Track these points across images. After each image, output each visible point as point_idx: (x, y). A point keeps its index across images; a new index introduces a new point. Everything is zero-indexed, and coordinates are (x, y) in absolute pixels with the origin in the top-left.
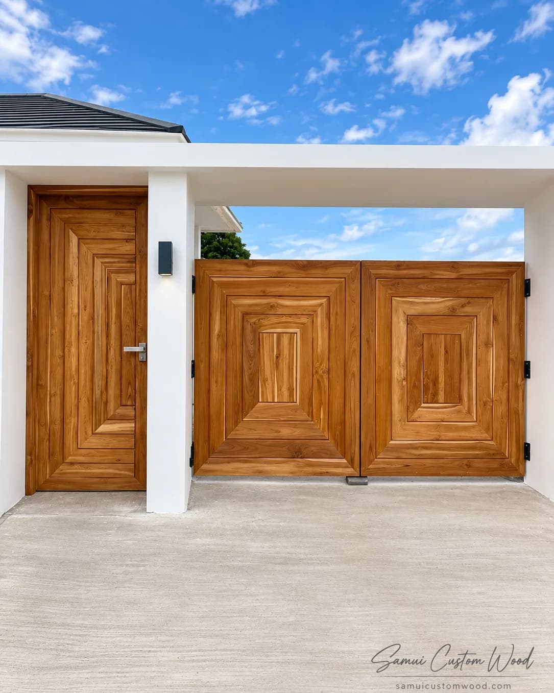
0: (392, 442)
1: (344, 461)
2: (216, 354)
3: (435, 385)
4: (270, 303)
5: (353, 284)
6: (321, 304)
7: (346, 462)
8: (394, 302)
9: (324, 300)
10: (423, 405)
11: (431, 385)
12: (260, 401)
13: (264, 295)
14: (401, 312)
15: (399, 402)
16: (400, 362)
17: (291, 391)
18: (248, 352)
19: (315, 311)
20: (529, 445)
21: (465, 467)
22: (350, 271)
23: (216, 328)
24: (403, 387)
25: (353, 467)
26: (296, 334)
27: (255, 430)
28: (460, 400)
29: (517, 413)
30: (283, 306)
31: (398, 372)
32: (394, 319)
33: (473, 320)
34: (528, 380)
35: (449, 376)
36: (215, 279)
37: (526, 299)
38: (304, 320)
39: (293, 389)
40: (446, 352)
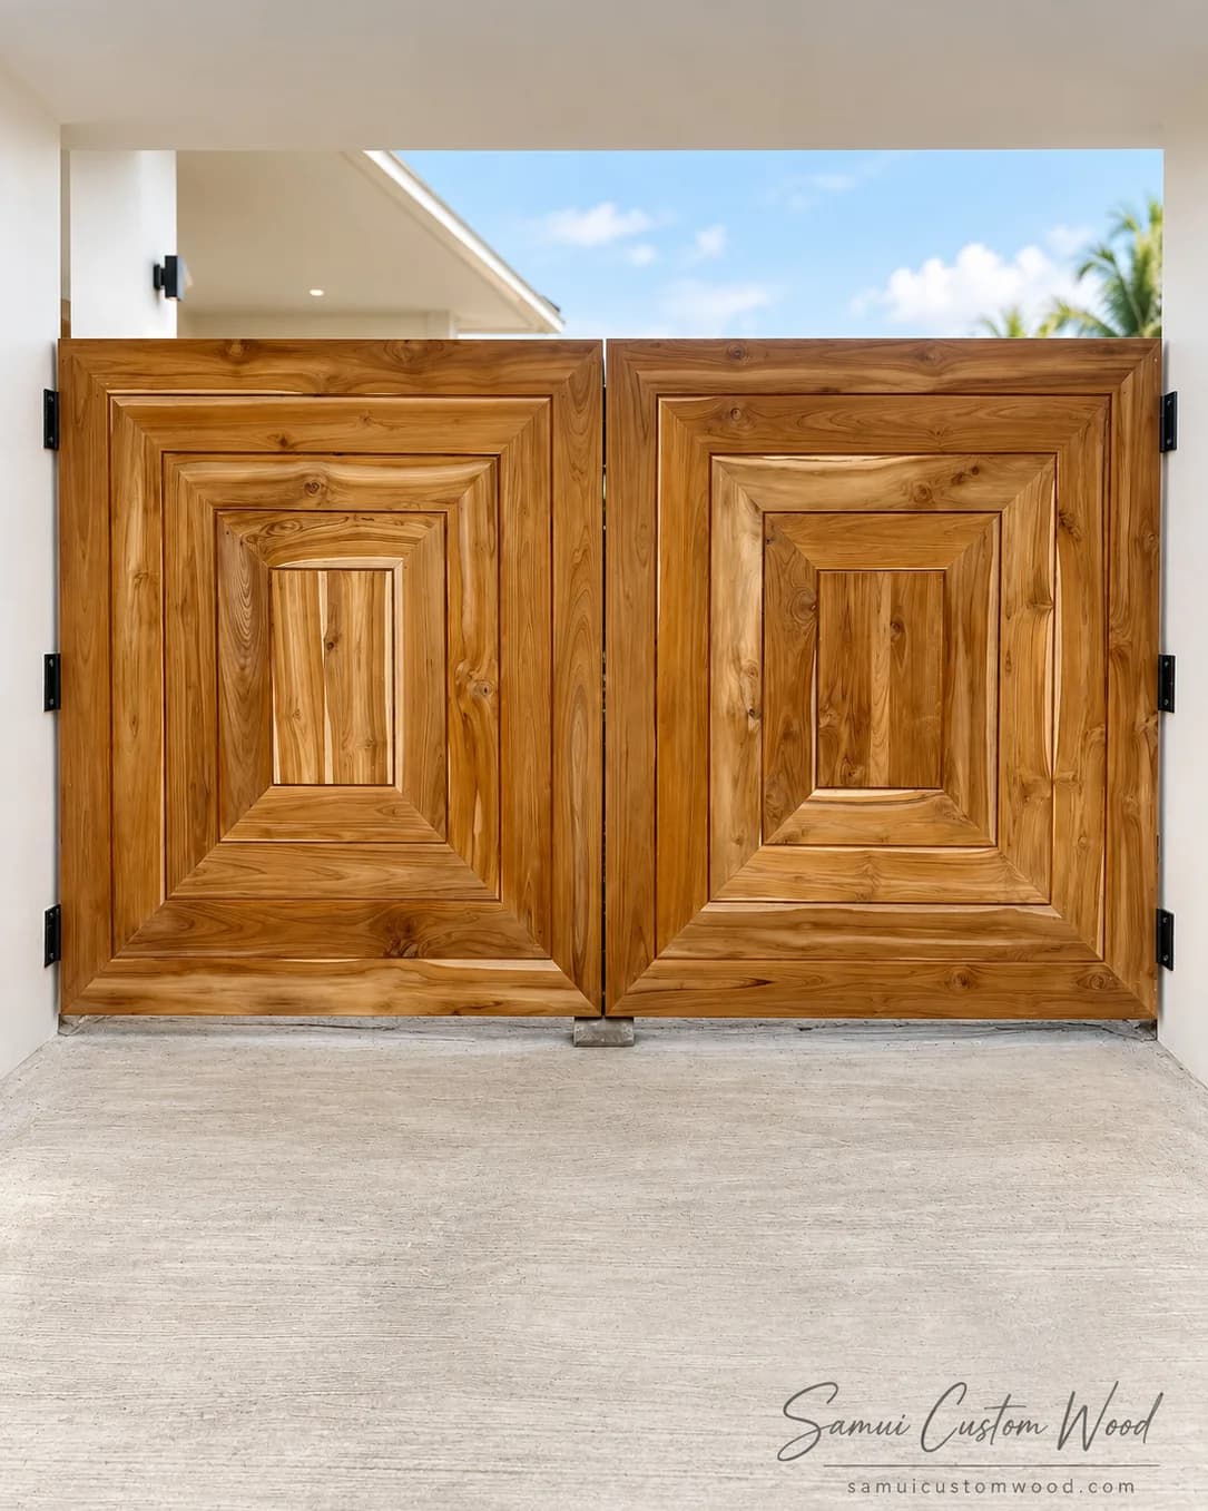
0: (709, 908)
1: (551, 967)
2: (131, 635)
3: (858, 732)
4: (304, 476)
5: (579, 412)
6: (473, 480)
7: (559, 969)
8: (718, 472)
9: (481, 468)
10: (817, 793)
11: (845, 732)
12: (277, 780)
13: (286, 449)
14: (742, 503)
15: (735, 782)
16: (737, 659)
17: (376, 747)
18: (236, 629)
19: (457, 501)
20: (1170, 917)
21: (958, 985)
22: (568, 375)
23: (133, 554)
24: (749, 736)
25: (579, 985)
26: (389, 574)
27: (263, 873)
28: (944, 778)
29: (1131, 822)
30: (346, 486)
31: (733, 688)
32: (721, 522)
33: (989, 523)
34: (1168, 715)
35: (908, 704)
36: (122, 403)
37: (1166, 457)
38: (416, 528)
39: (385, 743)
40: (897, 626)
